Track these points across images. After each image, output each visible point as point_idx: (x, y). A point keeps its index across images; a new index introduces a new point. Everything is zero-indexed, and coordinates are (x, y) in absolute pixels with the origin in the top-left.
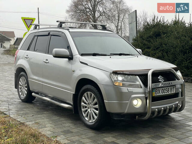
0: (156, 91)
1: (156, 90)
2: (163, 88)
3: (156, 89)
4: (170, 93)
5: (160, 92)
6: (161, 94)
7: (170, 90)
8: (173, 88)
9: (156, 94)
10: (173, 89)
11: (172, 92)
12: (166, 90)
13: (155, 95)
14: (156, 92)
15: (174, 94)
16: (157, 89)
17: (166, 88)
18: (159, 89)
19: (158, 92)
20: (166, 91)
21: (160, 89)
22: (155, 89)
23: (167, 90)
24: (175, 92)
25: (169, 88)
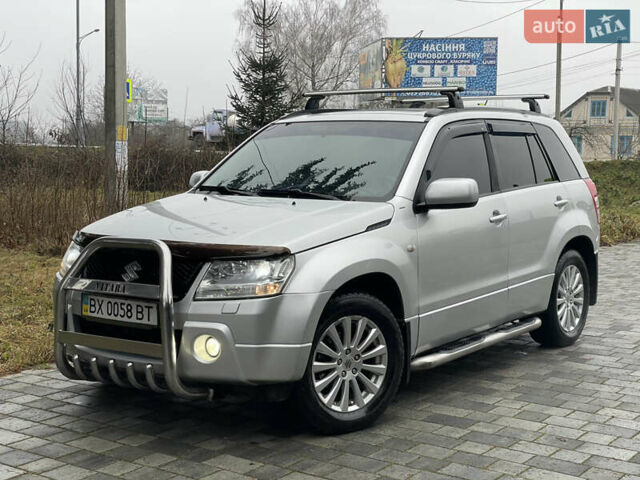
2: (113, 301)
6: (106, 316)
9: (91, 311)
12: (122, 309)
13: (89, 313)
14: (91, 305)
19: (98, 307)
20: (122, 312)
22: (90, 297)
24: (155, 323)
25: (134, 304)
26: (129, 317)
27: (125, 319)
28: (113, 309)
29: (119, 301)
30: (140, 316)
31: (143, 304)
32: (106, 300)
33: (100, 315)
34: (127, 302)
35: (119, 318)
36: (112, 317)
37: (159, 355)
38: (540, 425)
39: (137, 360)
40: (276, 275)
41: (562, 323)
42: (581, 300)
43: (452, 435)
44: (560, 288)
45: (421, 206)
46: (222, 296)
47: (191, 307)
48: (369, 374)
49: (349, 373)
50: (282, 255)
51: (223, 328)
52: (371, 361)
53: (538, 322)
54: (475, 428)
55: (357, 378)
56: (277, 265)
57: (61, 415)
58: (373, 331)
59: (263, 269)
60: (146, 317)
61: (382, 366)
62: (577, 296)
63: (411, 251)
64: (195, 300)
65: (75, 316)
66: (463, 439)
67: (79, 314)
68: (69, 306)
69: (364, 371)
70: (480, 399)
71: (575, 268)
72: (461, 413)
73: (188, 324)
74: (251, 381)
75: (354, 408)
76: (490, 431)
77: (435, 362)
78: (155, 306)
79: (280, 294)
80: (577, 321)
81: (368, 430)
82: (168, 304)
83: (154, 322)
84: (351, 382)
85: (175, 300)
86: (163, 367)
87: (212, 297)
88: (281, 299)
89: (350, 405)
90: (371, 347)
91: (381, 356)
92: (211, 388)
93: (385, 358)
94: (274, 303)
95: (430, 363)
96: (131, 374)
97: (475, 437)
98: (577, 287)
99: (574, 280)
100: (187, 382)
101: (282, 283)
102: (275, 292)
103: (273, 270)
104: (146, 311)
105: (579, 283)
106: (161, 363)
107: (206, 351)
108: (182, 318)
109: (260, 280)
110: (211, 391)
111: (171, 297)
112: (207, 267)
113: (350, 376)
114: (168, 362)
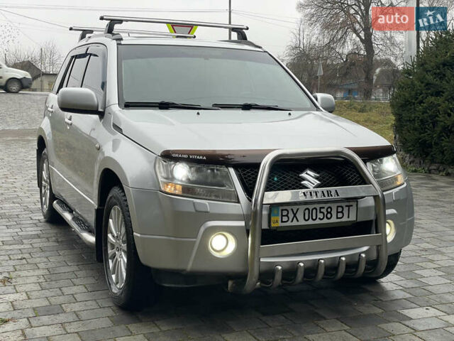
0: (285, 213)
1: (282, 210)
2: (311, 207)
3: (284, 208)
4: (334, 220)
5: (300, 216)
6: (302, 222)
7: (334, 213)
8: (349, 206)
9: (282, 222)
10: (346, 209)
11: (345, 219)
12: (321, 212)
13: (280, 224)
14: (282, 216)
15: (350, 224)
16: (289, 208)
17: (321, 205)
18: (295, 208)
19: (291, 215)
20: (320, 216)
21: (297, 207)
22: (281, 208)
23: (322, 210)
26: (330, 218)
27: (325, 221)
28: (311, 214)
29: (318, 206)
30: (340, 215)
31: (343, 204)
33: (295, 223)
34: (326, 206)
35: (318, 222)
36: (310, 222)
60: (346, 215)
67: (265, 227)
78: (355, 204)
83: (353, 218)
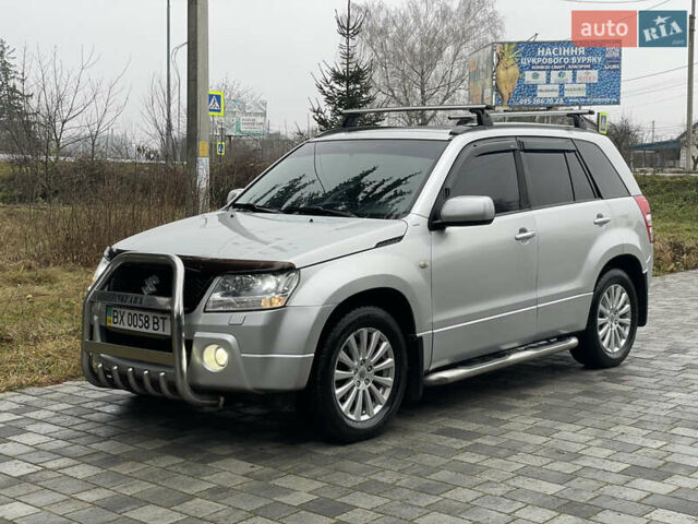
0: (115, 314)
1: (114, 311)
2: (133, 312)
4: (150, 330)
5: (125, 319)
6: (127, 327)
7: (151, 322)
8: (164, 319)
9: (114, 322)
11: (160, 332)
12: (140, 320)
13: (112, 325)
14: (114, 317)
15: (164, 338)
16: (118, 310)
17: (142, 313)
18: (122, 311)
19: (119, 318)
20: (140, 323)
24: (169, 334)
25: (151, 315)
26: (147, 328)
27: (144, 330)
28: (133, 320)
29: (138, 313)
30: (156, 327)
31: (159, 316)
32: (127, 311)
33: (121, 326)
34: (144, 313)
35: (138, 329)
36: (132, 328)
37: (171, 364)
38: (545, 439)
39: (153, 369)
40: (281, 289)
41: (605, 344)
42: (628, 320)
43: (455, 446)
44: (601, 307)
45: (437, 223)
46: (231, 309)
47: (202, 318)
48: (378, 385)
49: (363, 383)
50: (288, 269)
51: (230, 338)
52: (379, 373)
53: (574, 341)
54: (479, 440)
55: (370, 389)
56: (282, 279)
57: (90, 421)
58: (384, 344)
59: (269, 283)
60: (161, 327)
61: (389, 379)
62: (622, 316)
63: (424, 267)
64: (205, 312)
65: (101, 327)
66: (464, 450)
67: (103, 324)
68: (96, 318)
69: (375, 383)
70: (496, 415)
71: (620, 288)
72: (472, 427)
73: (198, 335)
74: (257, 389)
75: (365, 417)
76: (494, 443)
77: (453, 378)
78: (169, 317)
79: (284, 306)
80: (623, 342)
81: (375, 440)
82: (178, 315)
83: (168, 332)
84: (364, 391)
85: (186, 312)
86: (175, 375)
87: (221, 309)
88: (285, 311)
89: (362, 414)
90: (381, 360)
91: (388, 369)
92: (222, 395)
93: (393, 372)
94: (278, 315)
95: (446, 379)
96: (147, 382)
97: (476, 449)
98: (623, 307)
99: (619, 300)
100: (197, 389)
101: (287, 296)
102: (280, 305)
103: (278, 284)
104: (161, 321)
105: (625, 303)
106: (172, 371)
107: (214, 360)
108: (192, 329)
109: (266, 292)
110: (222, 399)
111: (182, 309)
112: (217, 281)
113: (363, 386)
114: (178, 370)
